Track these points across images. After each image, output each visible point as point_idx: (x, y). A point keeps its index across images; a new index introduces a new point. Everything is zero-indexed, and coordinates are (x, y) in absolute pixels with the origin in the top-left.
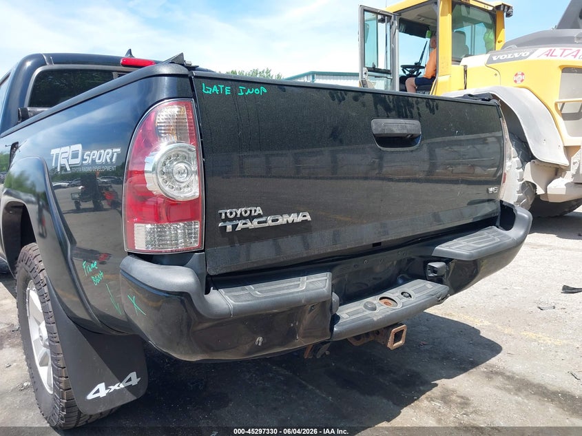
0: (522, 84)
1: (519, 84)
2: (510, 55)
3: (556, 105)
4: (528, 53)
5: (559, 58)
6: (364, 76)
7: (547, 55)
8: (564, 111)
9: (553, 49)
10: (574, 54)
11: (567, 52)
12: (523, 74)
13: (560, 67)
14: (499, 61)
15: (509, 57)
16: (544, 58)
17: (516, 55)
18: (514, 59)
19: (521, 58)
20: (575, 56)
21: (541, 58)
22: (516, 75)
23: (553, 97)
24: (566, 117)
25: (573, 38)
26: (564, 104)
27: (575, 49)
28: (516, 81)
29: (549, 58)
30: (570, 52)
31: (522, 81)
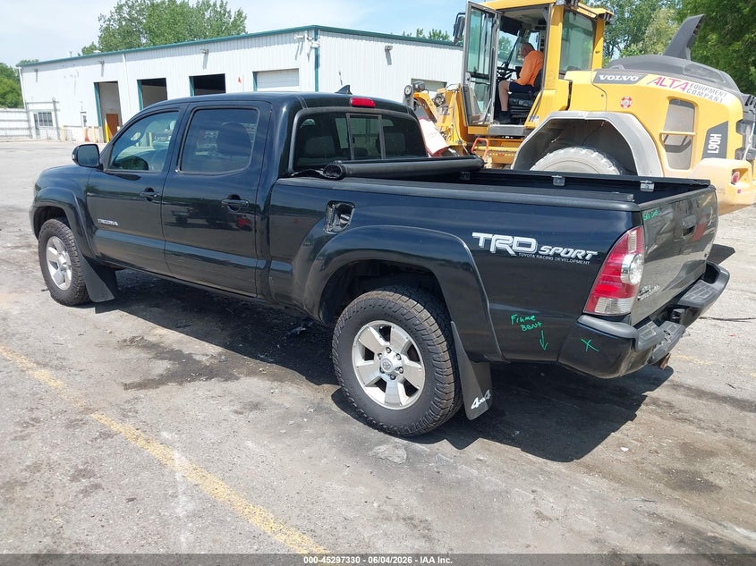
0: (629, 110)
1: (625, 109)
2: (618, 77)
3: (660, 135)
4: (637, 78)
5: (667, 88)
6: (467, 82)
7: (657, 84)
8: (667, 142)
9: (663, 77)
10: (683, 86)
11: (676, 84)
12: (630, 99)
13: (669, 98)
14: (606, 81)
15: (617, 79)
16: (653, 85)
17: (625, 78)
18: (622, 82)
19: (629, 82)
20: (684, 89)
21: (650, 85)
22: (623, 99)
23: (659, 128)
24: (669, 148)
25: (681, 68)
26: (667, 136)
27: (684, 81)
28: (622, 106)
29: (658, 86)
30: (680, 83)
31: (629, 106)
